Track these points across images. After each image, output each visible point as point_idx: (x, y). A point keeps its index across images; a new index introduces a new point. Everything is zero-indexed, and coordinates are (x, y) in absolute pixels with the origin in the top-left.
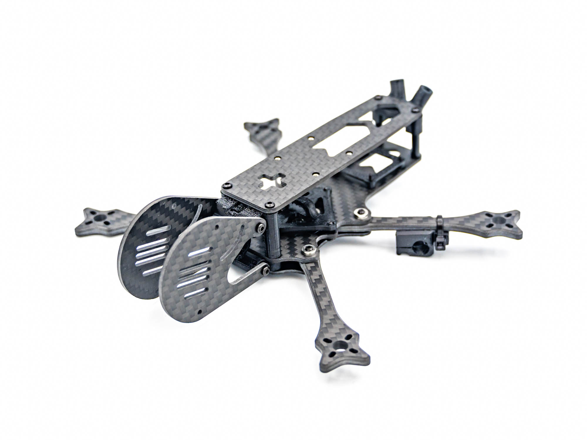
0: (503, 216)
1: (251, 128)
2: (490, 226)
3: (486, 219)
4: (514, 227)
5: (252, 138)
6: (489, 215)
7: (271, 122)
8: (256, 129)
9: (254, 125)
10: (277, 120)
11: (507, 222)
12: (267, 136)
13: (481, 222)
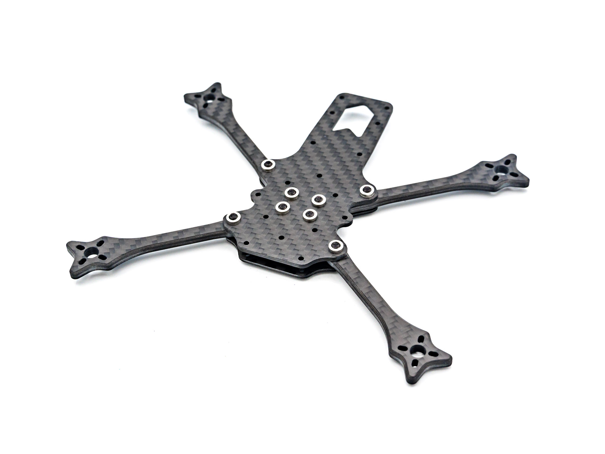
0: (503, 164)
2: (496, 178)
3: (488, 171)
4: (518, 174)
6: (488, 165)
11: (510, 171)
13: (485, 175)
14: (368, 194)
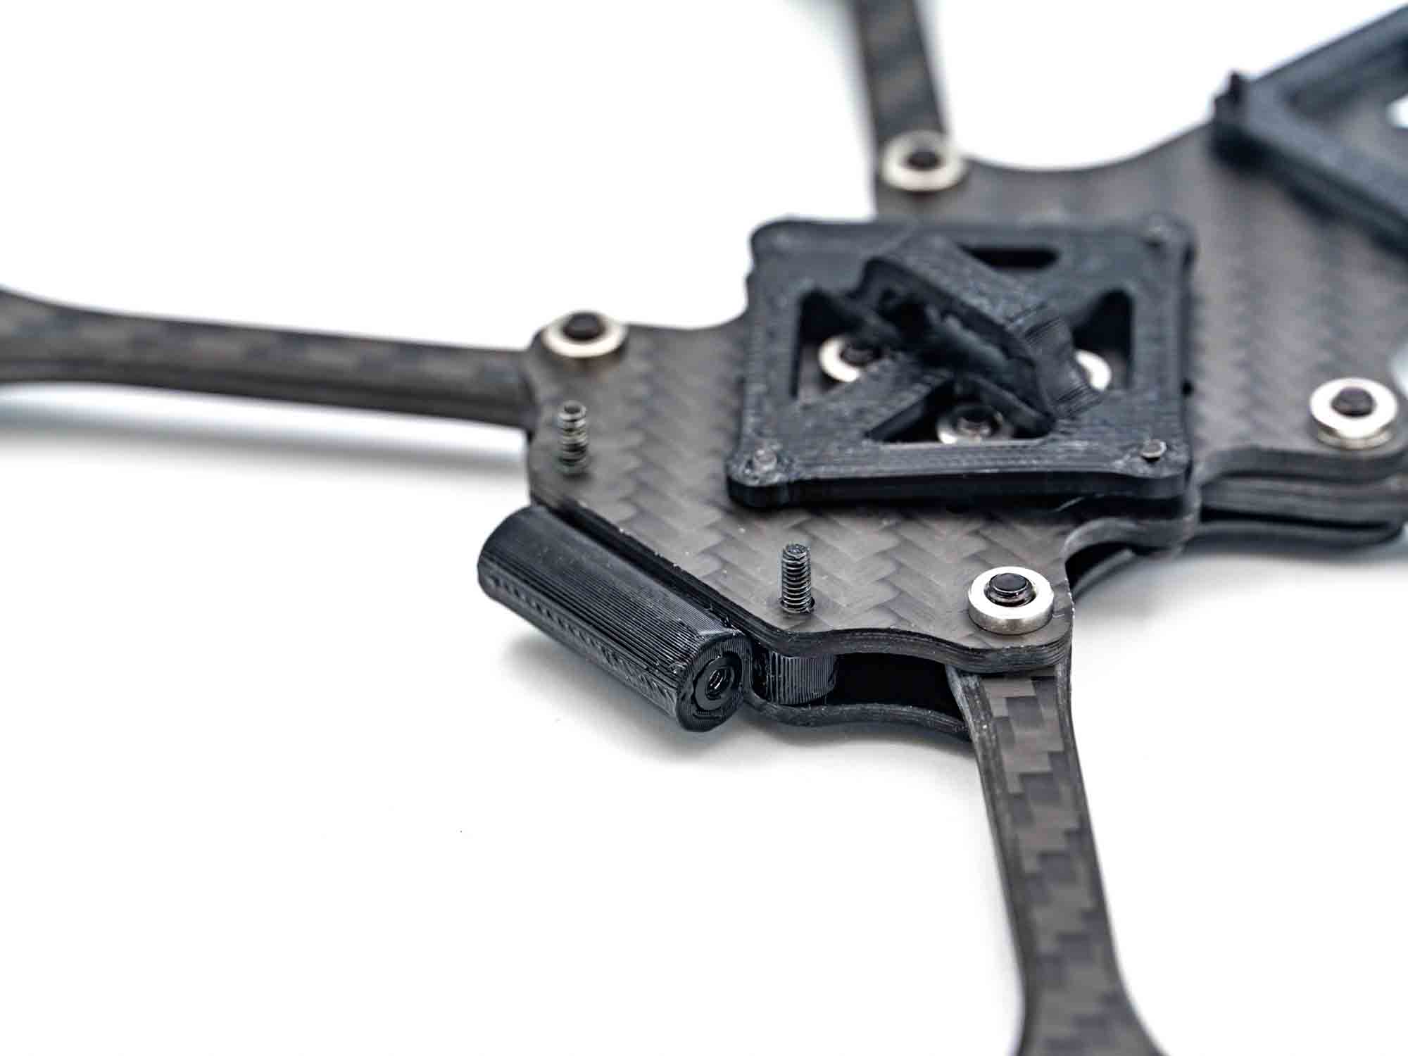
14: (1354, 431)
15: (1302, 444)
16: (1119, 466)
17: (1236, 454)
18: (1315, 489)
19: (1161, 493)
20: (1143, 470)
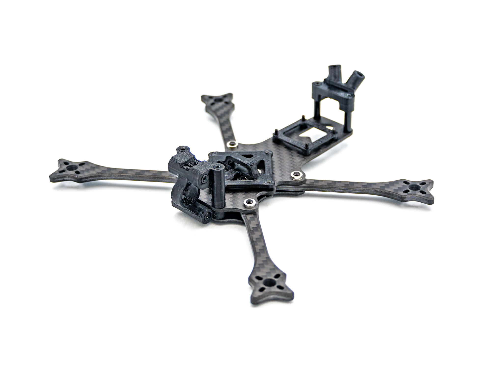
0: (418, 184)
1: (207, 100)
2: (407, 191)
3: (403, 186)
4: (427, 193)
5: (208, 109)
6: (406, 182)
7: (225, 96)
8: (212, 101)
9: (211, 97)
10: (230, 95)
11: (421, 189)
12: (221, 108)
13: (399, 188)
14: (297, 178)
15: (290, 180)
16: (264, 184)
17: (280, 182)
18: (292, 187)
19: (270, 187)
20: (268, 184)
